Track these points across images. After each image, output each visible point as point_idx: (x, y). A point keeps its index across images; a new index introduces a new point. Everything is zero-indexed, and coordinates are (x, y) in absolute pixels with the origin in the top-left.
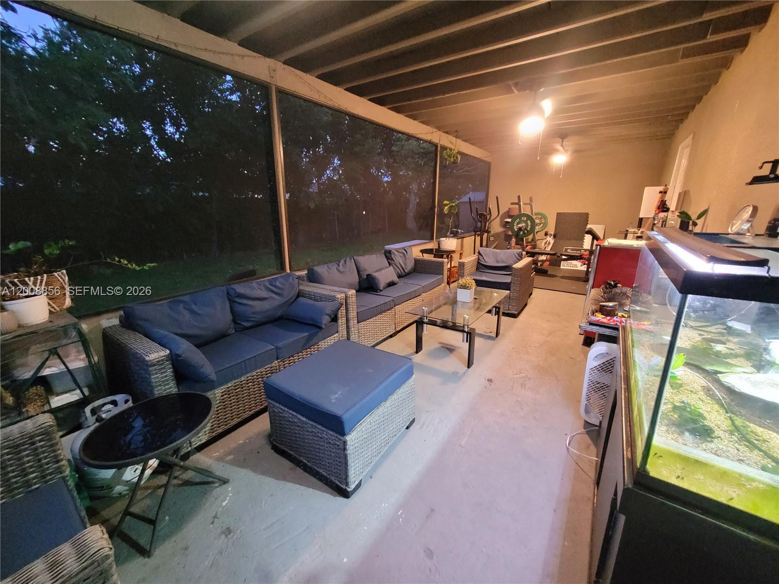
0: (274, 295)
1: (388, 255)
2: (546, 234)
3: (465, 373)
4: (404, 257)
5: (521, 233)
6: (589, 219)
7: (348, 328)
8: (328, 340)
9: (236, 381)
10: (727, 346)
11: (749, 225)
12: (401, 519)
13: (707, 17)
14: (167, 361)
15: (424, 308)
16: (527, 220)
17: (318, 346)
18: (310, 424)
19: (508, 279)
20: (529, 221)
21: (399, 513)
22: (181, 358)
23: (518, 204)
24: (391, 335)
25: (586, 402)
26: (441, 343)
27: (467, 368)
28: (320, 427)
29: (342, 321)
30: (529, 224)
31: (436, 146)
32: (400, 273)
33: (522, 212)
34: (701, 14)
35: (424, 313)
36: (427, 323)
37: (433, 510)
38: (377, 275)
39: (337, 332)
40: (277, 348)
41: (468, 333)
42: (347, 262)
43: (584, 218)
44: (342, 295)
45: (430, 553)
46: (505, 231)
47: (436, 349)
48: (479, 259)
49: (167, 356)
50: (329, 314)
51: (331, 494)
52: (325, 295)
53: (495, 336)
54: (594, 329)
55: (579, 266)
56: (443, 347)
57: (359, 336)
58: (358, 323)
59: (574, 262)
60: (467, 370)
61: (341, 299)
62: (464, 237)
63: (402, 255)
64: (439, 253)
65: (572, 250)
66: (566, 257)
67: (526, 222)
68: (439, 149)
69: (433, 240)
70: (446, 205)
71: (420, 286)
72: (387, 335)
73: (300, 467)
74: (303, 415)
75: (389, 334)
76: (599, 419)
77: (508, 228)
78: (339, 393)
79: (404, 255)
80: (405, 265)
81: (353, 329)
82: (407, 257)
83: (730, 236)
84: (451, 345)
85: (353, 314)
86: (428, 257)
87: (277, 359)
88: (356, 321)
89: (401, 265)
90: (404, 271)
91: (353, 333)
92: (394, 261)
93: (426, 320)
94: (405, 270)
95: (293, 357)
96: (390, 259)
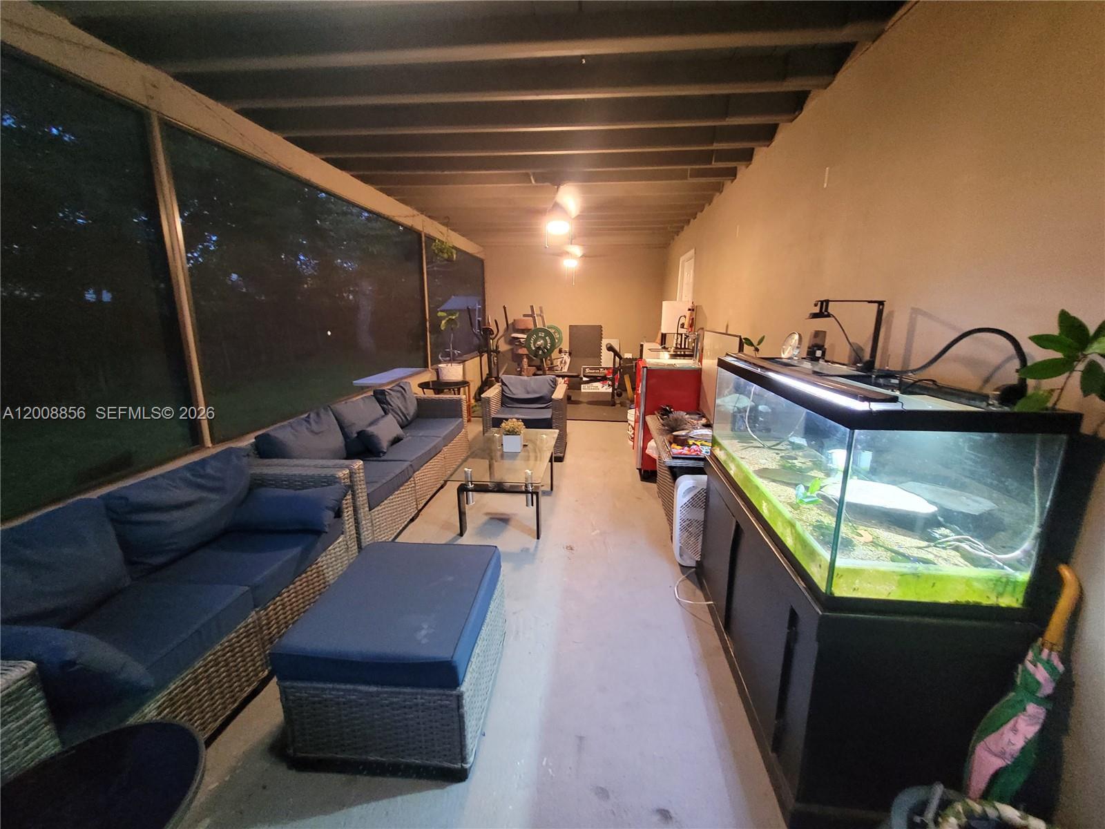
0: (204, 494)
1: (379, 396)
2: (560, 351)
3: (536, 547)
4: (401, 397)
5: (540, 352)
6: (603, 332)
7: (357, 522)
8: (330, 550)
9: (185, 674)
10: (799, 461)
11: (798, 351)
12: (550, 770)
13: (716, 146)
14: (31, 685)
15: (466, 469)
16: (545, 336)
17: (317, 564)
18: (386, 692)
19: (547, 414)
20: (547, 338)
21: (544, 763)
22: (77, 667)
23: (532, 316)
24: (413, 517)
25: (680, 545)
26: (487, 514)
27: (536, 540)
28: (408, 690)
29: (348, 514)
30: (549, 341)
31: (419, 234)
32: (401, 421)
33: (538, 327)
34: (712, 143)
35: (466, 477)
36: (472, 491)
37: (581, 738)
38: (371, 429)
39: (343, 534)
40: (254, 588)
41: (532, 493)
42: (322, 415)
43: (597, 332)
44: (344, 472)
45: (603, 793)
46: (512, 349)
47: (485, 524)
48: (503, 390)
49: (31, 676)
50: (331, 507)
51: (438, 787)
52: (312, 477)
53: (549, 489)
54: (678, 463)
55: (602, 388)
56: (492, 519)
57: (373, 531)
58: (370, 510)
59: (595, 384)
60: (537, 542)
61: (344, 479)
62: (465, 361)
63: (399, 395)
64: (439, 386)
65: (591, 369)
66: (587, 379)
67: (544, 338)
68: (423, 239)
69: (428, 367)
70: (443, 318)
71: (440, 439)
72: (408, 520)
73: (360, 773)
74: (368, 683)
75: (411, 517)
76: (694, 559)
77: (516, 345)
78: (425, 626)
79: (402, 394)
80: (406, 408)
81: (364, 522)
82: (407, 397)
83: (784, 360)
84: (502, 514)
85: (362, 498)
86: (430, 394)
87: (256, 606)
88: (367, 509)
89: (400, 409)
90: (406, 418)
91: (365, 529)
92: (390, 405)
93: (471, 486)
94: (408, 417)
95: (280, 596)
96: (384, 403)
